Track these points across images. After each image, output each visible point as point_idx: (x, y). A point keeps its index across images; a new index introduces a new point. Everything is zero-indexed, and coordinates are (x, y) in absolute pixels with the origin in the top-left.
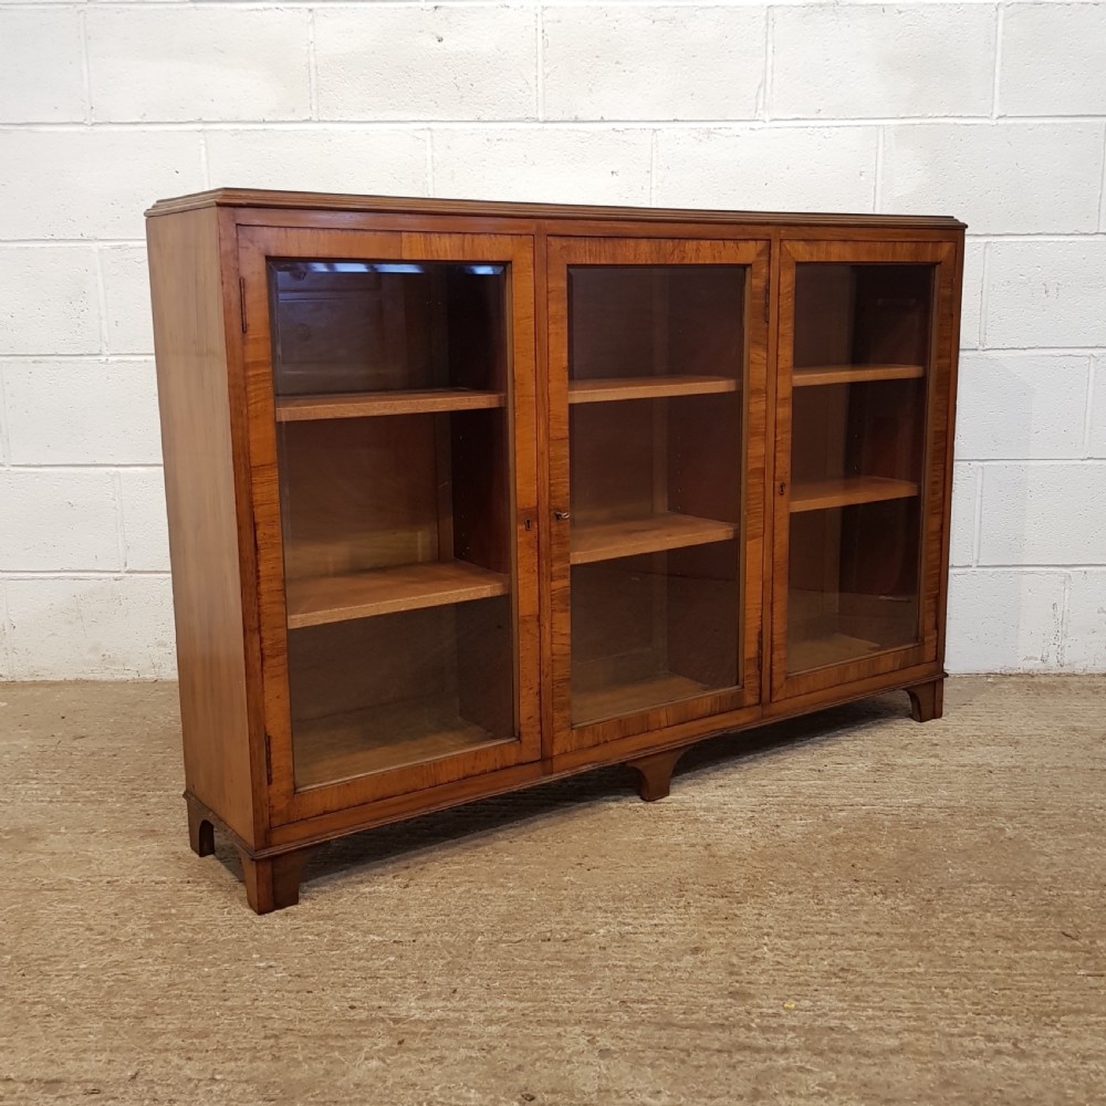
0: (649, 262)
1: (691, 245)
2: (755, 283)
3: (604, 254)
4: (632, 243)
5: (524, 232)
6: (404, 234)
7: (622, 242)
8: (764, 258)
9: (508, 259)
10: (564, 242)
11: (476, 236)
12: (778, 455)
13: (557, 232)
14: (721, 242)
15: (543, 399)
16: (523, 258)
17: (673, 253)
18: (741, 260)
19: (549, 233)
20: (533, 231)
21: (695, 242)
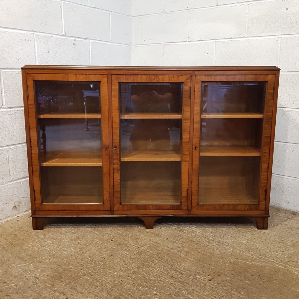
0: (146, 82)
1: (161, 77)
2: (186, 88)
3: (131, 79)
4: (140, 76)
5: (104, 74)
6: (69, 75)
7: (137, 76)
8: (189, 80)
9: (100, 81)
10: (117, 76)
11: (90, 75)
12: (194, 138)
13: (114, 74)
14: (172, 76)
15: (111, 117)
16: (104, 81)
17: (154, 79)
18: (180, 81)
19: (112, 74)
20: (107, 73)
21: (162, 76)
